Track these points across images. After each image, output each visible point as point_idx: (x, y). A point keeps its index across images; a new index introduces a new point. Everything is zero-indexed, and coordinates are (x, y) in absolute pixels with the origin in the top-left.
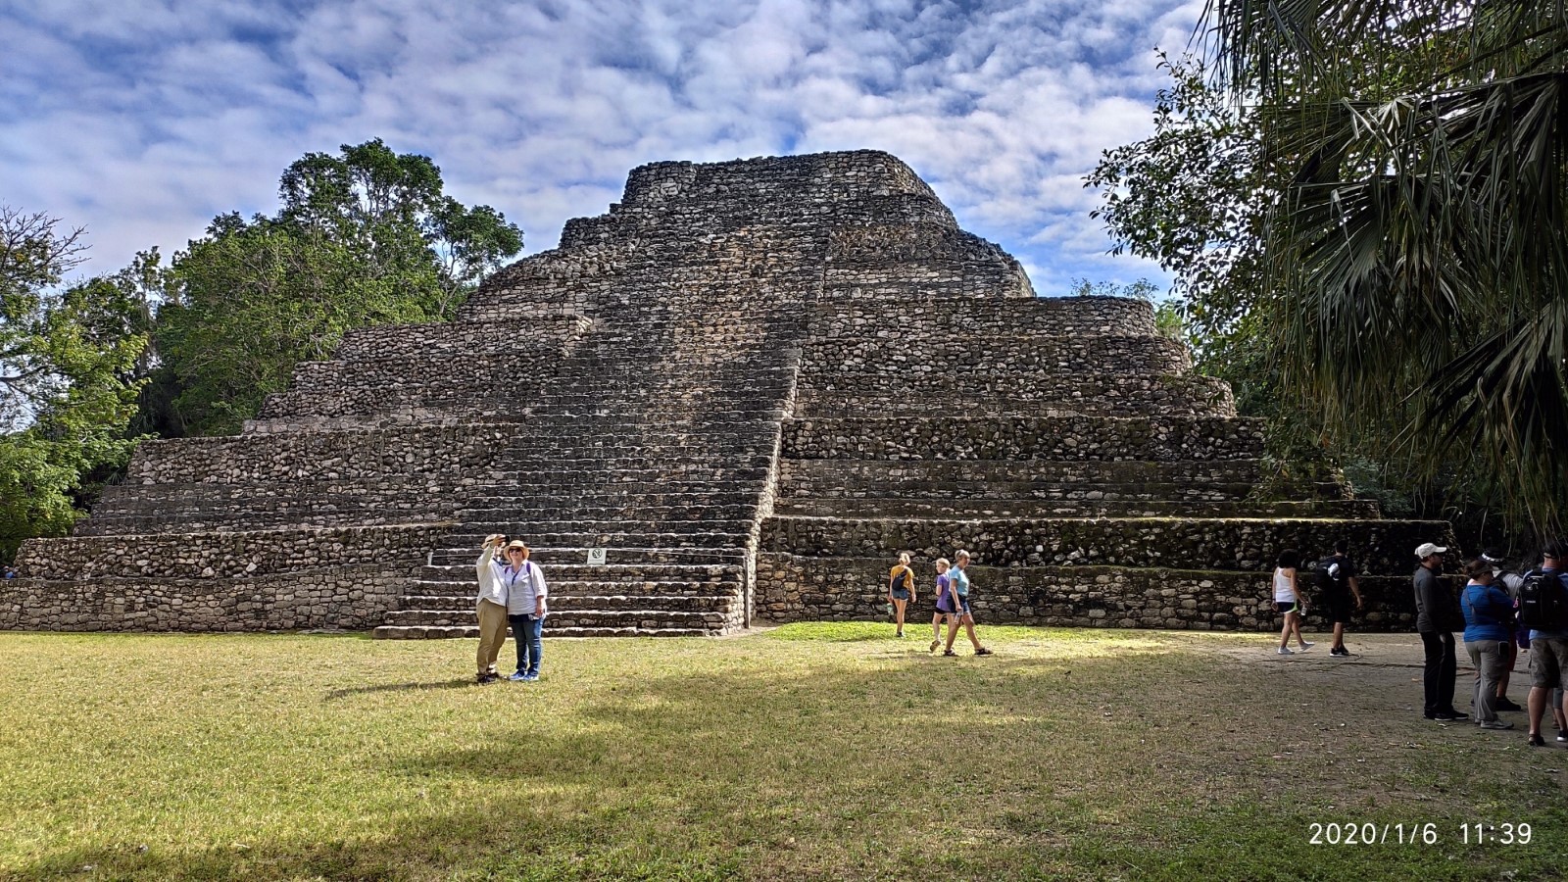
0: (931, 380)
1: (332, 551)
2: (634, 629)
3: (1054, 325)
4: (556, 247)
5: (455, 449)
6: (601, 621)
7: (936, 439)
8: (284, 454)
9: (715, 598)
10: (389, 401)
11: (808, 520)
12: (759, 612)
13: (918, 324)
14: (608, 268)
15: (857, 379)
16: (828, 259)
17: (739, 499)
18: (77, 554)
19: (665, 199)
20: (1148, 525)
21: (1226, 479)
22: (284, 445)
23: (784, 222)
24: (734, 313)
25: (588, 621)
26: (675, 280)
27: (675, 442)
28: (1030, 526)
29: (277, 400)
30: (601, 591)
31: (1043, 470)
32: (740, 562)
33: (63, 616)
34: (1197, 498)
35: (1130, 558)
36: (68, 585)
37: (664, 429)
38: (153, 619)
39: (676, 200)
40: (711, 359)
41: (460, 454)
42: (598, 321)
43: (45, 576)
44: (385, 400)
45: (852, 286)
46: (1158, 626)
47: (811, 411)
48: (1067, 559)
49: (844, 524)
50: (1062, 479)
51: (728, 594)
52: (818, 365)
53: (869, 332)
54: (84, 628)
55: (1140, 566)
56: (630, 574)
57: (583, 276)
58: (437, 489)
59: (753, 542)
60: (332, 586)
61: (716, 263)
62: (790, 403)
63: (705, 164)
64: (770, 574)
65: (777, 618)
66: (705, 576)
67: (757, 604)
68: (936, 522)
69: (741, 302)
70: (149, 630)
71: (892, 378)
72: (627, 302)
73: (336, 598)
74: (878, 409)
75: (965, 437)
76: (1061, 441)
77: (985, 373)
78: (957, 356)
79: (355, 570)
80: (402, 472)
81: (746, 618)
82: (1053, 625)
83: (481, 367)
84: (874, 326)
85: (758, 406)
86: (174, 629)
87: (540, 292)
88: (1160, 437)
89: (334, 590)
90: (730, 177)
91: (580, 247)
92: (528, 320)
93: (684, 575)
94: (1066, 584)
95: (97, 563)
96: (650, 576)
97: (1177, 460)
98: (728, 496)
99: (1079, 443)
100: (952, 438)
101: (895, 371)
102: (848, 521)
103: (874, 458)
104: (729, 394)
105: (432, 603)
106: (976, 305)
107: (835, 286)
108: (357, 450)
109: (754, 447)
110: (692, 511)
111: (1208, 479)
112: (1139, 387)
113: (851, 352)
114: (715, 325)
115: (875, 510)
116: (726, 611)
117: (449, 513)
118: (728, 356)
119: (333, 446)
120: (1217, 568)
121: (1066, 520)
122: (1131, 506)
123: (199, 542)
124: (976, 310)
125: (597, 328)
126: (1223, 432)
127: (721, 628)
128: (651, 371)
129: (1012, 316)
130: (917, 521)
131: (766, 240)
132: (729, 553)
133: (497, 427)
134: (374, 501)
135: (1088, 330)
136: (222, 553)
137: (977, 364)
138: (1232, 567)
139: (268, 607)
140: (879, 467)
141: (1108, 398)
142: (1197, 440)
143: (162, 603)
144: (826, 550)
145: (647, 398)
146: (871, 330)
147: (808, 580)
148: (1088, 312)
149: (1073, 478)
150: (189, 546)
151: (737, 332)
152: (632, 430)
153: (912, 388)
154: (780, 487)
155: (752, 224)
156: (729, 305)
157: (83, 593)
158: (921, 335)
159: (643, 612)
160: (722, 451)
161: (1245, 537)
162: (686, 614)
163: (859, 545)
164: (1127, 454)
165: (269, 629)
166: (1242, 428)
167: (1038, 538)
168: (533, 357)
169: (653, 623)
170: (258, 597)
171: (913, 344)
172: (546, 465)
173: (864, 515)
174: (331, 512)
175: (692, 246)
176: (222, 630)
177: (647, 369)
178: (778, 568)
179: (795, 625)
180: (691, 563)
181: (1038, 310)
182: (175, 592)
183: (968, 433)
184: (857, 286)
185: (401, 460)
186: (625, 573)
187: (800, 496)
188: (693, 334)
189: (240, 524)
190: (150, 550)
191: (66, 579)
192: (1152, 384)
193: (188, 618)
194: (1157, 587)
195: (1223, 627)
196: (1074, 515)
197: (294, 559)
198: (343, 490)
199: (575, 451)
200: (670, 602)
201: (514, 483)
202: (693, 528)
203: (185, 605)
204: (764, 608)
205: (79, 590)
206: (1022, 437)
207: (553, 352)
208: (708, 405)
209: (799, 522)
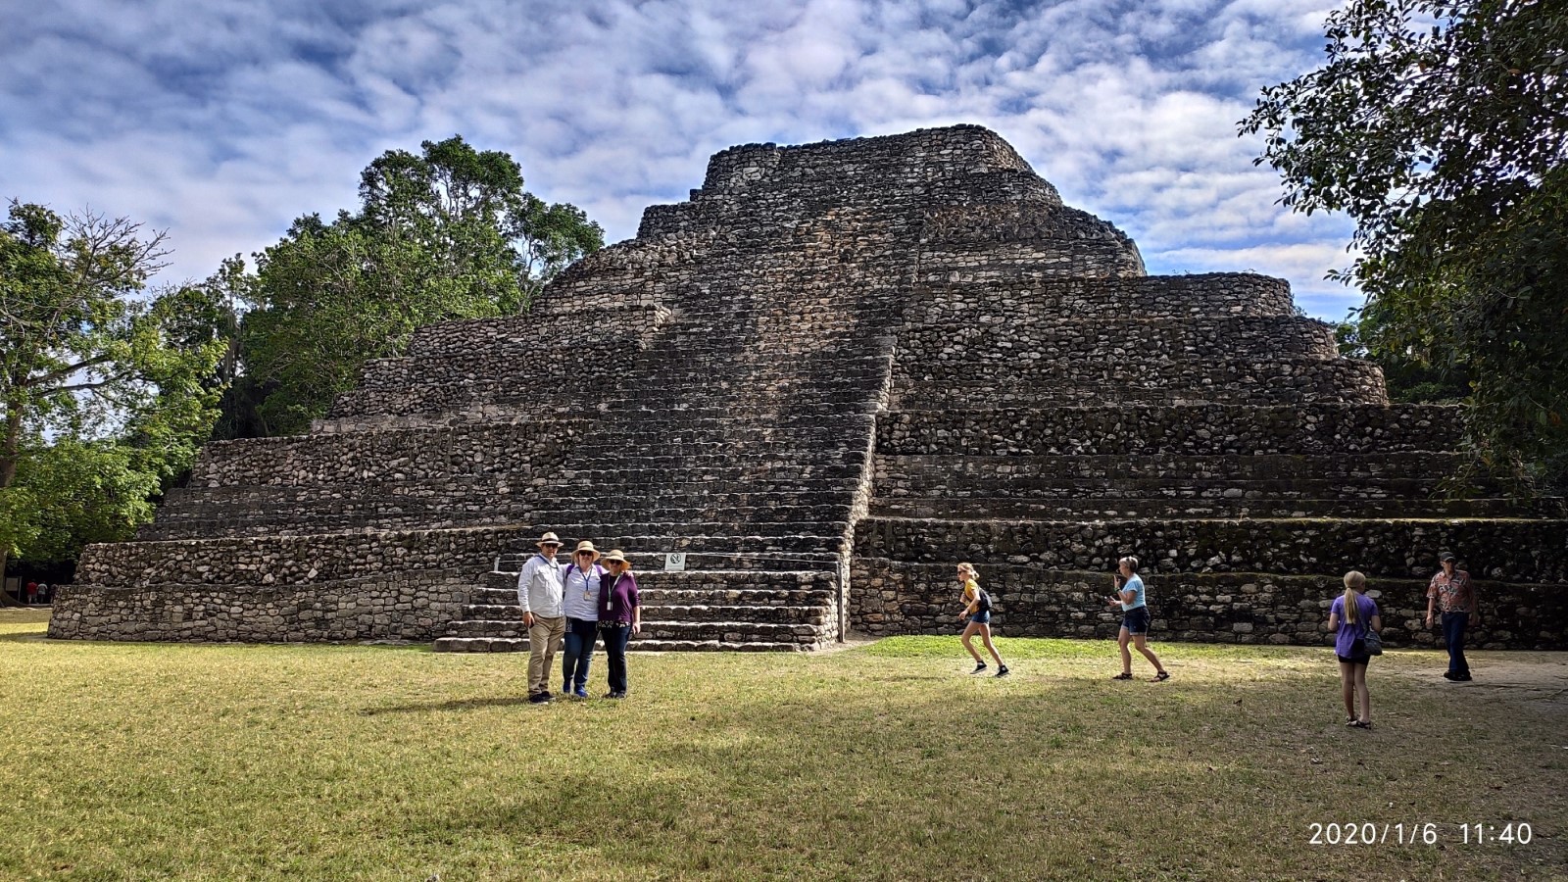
0: (1040, 367)
1: (396, 556)
2: (716, 642)
3: (1178, 306)
4: (635, 237)
5: (525, 447)
6: (679, 633)
7: (1048, 432)
8: (351, 455)
9: (806, 608)
10: (459, 398)
11: (907, 522)
12: (853, 624)
13: (1025, 307)
14: (687, 257)
15: (958, 368)
16: (923, 241)
17: (832, 499)
18: (137, 560)
19: (748, 183)
20: (1300, 526)
21: (1387, 474)
22: (351, 445)
23: (875, 204)
24: (822, 300)
25: (665, 634)
26: (758, 267)
27: (759, 437)
28: (1161, 527)
29: (346, 399)
30: (680, 600)
31: (1172, 465)
32: (833, 568)
33: (123, 625)
34: (1354, 496)
35: (1281, 564)
36: (126, 593)
37: (748, 423)
38: (212, 628)
39: (760, 184)
40: (797, 349)
41: (531, 453)
42: (677, 311)
43: (104, 583)
44: (456, 397)
45: (948, 270)
46: (1315, 643)
47: (907, 403)
48: (1206, 566)
49: (948, 526)
50: (1195, 476)
51: (820, 604)
52: (915, 354)
53: (970, 317)
54: (141, 638)
55: (1293, 574)
56: (712, 581)
57: (661, 265)
58: (506, 490)
59: (847, 546)
60: (394, 594)
61: (802, 248)
62: (884, 394)
63: (789, 147)
64: (865, 581)
65: (873, 630)
66: (794, 583)
67: (852, 615)
68: (1053, 523)
69: (830, 288)
70: (208, 639)
71: (997, 366)
72: (707, 292)
73: (399, 606)
74: (982, 400)
75: (1082, 429)
76: (1192, 433)
77: (1101, 360)
78: (1070, 341)
79: (418, 577)
80: (471, 472)
81: (840, 630)
82: (1190, 640)
83: (553, 361)
84: (975, 310)
85: (850, 398)
86: (233, 639)
87: (616, 283)
88: (1308, 427)
89: (397, 598)
90: (816, 159)
91: (658, 235)
92: (603, 311)
93: (770, 582)
94: (1207, 593)
95: (157, 569)
96: (734, 583)
97: (1329, 453)
98: (818, 496)
99: (1214, 434)
100: (1067, 430)
101: (999, 359)
102: (952, 522)
103: (979, 453)
104: (818, 386)
105: (499, 611)
106: (1088, 285)
107: (931, 270)
108: (424, 449)
109: (846, 442)
110: (778, 511)
111: (1366, 474)
112: (1279, 372)
113: (950, 339)
114: (801, 313)
115: (982, 511)
116: (818, 623)
117: (518, 515)
118: (815, 346)
119: (399, 446)
120: (1384, 576)
121: (1205, 521)
122: (1278, 506)
123: (260, 547)
124: (1088, 291)
125: (676, 318)
126: (1383, 421)
127: (813, 642)
128: (734, 362)
129: (1130, 297)
130: (1030, 522)
131: (854, 224)
132: (820, 558)
133: (570, 423)
134: (440, 503)
135: (1217, 311)
136: (282, 559)
137: (1092, 350)
138: (1401, 575)
139: (330, 615)
140: (985, 463)
141: (1243, 386)
142: (1351, 430)
143: (221, 611)
144: (928, 556)
145: (729, 390)
146: (972, 315)
147: (909, 588)
148: (1216, 291)
149: (1208, 475)
150: (251, 551)
151: (825, 320)
152: (713, 425)
153: (1019, 377)
154: (875, 486)
155: (840, 206)
156: (817, 292)
157: (141, 600)
158: (1028, 320)
159: (726, 624)
160: (811, 446)
161: (1416, 539)
162: (773, 626)
163: (966, 549)
164: (1270, 446)
165: (331, 640)
166: (1405, 416)
167: (1171, 542)
168: (609, 350)
169: (738, 636)
170: (318, 605)
171: (1019, 329)
172: (620, 463)
173: (969, 516)
174: (397, 515)
175: (776, 231)
176: (282, 640)
177: (729, 360)
178: (874, 575)
179: (895, 639)
180: (778, 569)
181: (1158, 290)
182: (233, 600)
183: (1086, 424)
184: (955, 269)
185: (470, 459)
186: (706, 580)
187: (897, 495)
188: (778, 323)
189: (305, 527)
190: (211, 556)
191: (126, 586)
192: (1294, 370)
193: (248, 627)
194: (1315, 597)
195: (1393, 643)
196: (1211, 516)
197: (357, 564)
198: (410, 491)
199: (653, 448)
200: (756, 612)
201: (587, 482)
202: (780, 530)
203: (244, 613)
204: (859, 620)
205: (138, 598)
206: (1147, 428)
207: (629, 343)
208: (795, 398)
209: (897, 524)
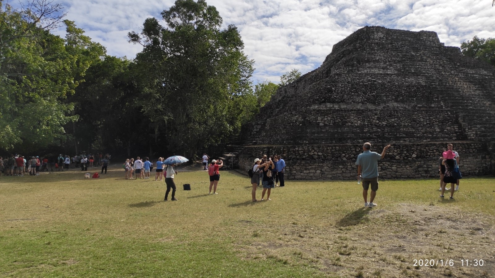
19: (380, 38)
38: (385, 174)
80: (420, 124)
136: (402, 151)
139: (430, 169)
143: (388, 168)
170: (425, 166)
182: (393, 165)
193: (400, 174)
203: (398, 169)
